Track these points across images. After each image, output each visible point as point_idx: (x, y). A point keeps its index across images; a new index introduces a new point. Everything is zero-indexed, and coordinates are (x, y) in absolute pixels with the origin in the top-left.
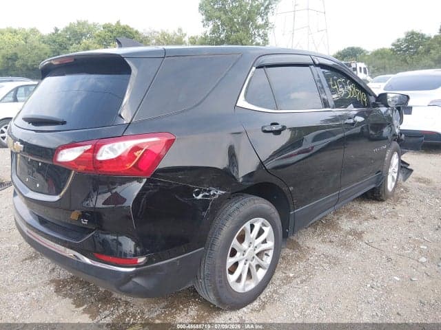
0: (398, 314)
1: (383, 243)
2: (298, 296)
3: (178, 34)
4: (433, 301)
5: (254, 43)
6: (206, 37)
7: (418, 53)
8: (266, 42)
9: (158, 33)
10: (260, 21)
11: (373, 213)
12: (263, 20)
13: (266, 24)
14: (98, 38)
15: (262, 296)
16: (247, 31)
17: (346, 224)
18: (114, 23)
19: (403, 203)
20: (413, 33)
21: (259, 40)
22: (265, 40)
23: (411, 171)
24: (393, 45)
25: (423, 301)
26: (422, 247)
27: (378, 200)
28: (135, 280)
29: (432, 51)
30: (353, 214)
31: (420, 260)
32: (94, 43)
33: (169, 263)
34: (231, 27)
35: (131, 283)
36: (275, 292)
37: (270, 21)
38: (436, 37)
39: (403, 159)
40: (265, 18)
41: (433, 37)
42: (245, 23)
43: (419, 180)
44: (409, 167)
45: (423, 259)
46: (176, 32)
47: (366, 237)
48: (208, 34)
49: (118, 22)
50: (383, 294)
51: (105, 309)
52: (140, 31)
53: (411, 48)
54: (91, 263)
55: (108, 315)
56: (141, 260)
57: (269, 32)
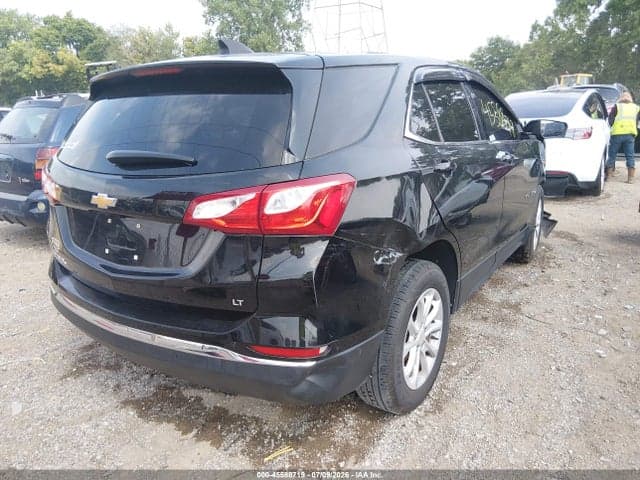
0: (601, 398)
1: (548, 316)
2: (475, 389)
3: (166, 33)
4: (633, 380)
5: (283, 50)
6: (209, 40)
7: (506, 68)
8: (299, 47)
9: (134, 31)
10: (289, 18)
11: (520, 279)
12: (293, 16)
13: (299, 23)
14: (37, 39)
15: (431, 394)
16: (272, 32)
17: (494, 295)
18: (62, 15)
19: (552, 264)
20: (498, 40)
21: (289, 45)
22: (298, 46)
23: (554, 222)
24: (473, 56)
25: (623, 380)
26: (597, 316)
27: (521, 263)
28: (309, 378)
29: (524, 65)
30: (497, 283)
31: (599, 333)
32: (31, 47)
33: (352, 352)
34: (249, 26)
35: (304, 383)
36: (443, 386)
37: (304, 18)
38: (526, 45)
39: (545, 210)
40: (297, 12)
41: (522, 46)
42: (268, 21)
43: (559, 234)
44: (551, 218)
45: (603, 332)
46: (164, 30)
47: (525, 309)
48: (213, 34)
49: (69, 15)
50: (574, 377)
51: (230, 431)
52: (105, 28)
53: (496, 61)
54: (243, 360)
55: (238, 439)
56: (323, 349)
57: (303, 34)
